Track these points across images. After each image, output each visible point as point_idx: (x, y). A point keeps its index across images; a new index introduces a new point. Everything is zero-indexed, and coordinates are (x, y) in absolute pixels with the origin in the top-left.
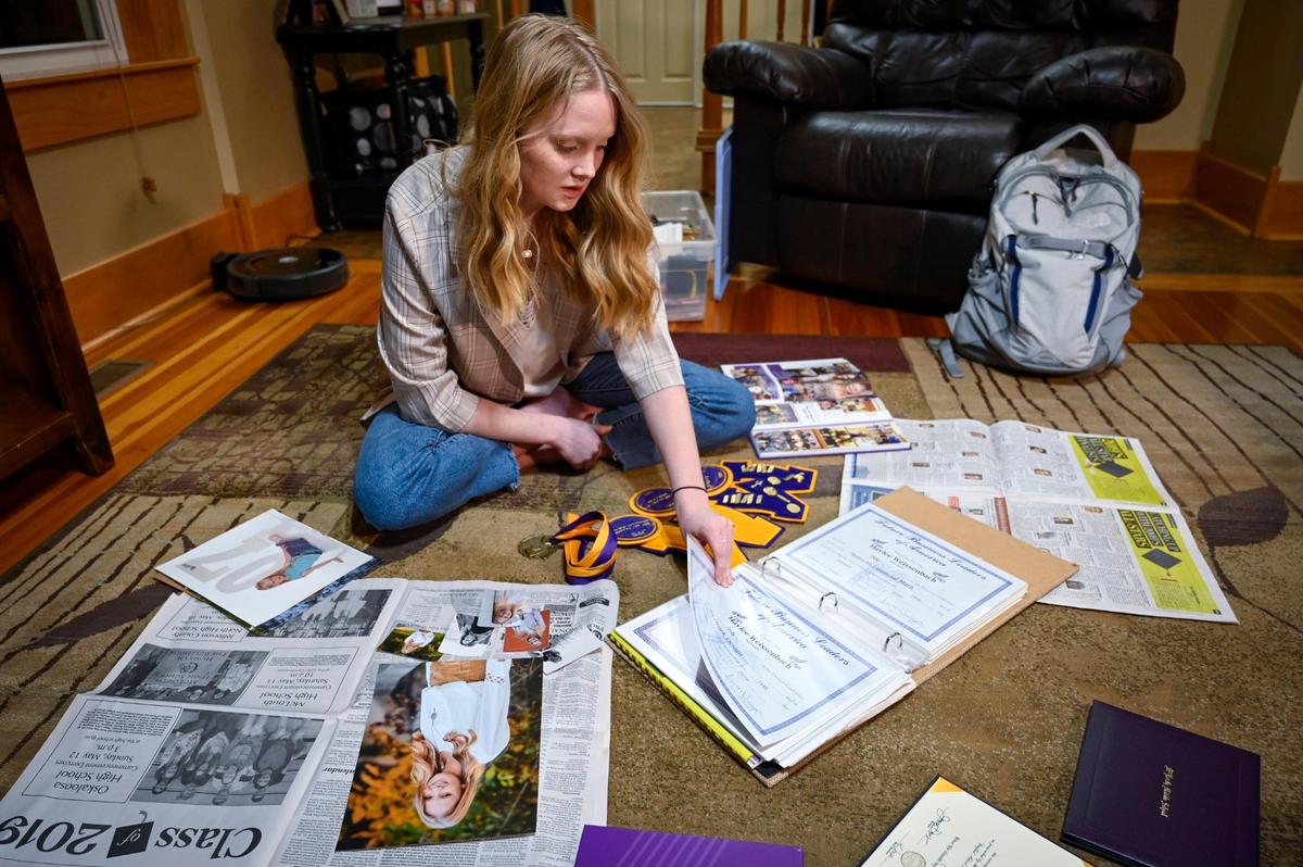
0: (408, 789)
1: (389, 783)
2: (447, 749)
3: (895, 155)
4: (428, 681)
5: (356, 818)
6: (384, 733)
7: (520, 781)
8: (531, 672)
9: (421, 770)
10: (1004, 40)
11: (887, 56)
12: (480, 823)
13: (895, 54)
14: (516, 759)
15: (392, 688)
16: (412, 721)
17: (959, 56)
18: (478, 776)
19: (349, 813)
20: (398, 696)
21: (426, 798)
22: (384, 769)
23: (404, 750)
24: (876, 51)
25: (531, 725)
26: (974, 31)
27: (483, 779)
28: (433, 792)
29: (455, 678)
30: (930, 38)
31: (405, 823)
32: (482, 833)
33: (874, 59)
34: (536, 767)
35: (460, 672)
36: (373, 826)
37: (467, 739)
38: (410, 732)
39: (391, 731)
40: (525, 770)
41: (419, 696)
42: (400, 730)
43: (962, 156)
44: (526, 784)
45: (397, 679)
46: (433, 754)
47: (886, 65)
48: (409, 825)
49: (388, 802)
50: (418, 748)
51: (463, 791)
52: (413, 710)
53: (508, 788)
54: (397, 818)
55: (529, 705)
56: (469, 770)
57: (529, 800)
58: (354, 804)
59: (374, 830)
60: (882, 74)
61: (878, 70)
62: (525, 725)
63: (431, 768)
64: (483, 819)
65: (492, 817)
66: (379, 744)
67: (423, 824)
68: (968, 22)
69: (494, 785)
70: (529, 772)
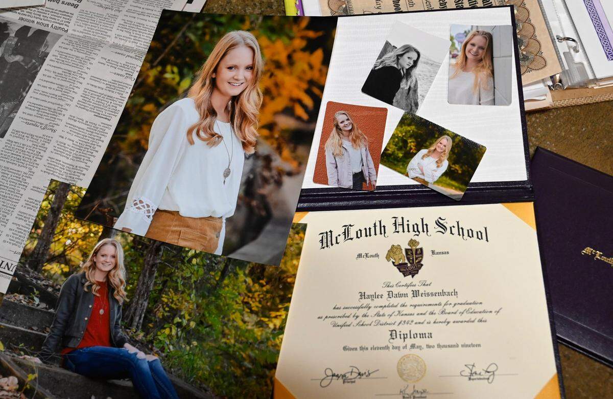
0: (267, 82)
1: (285, 93)
2: (221, 126)
4: (224, 225)
5: (319, 54)
6: (286, 160)
7: (159, 68)
8: (96, 203)
9: (251, 103)
12: (207, 30)
14: (156, 94)
15: (268, 227)
16: (252, 171)
18: (197, 85)
19: (326, 61)
20: (263, 213)
21: (251, 68)
22: (288, 111)
23: (266, 132)
25: (126, 132)
27: (193, 80)
28: (244, 75)
29: (191, 222)
31: (273, 42)
32: (207, 19)
34: (140, 80)
35: (183, 229)
36: (303, 44)
37: (198, 134)
38: (256, 156)
39: (278, 162)
40: (151, 80)
41: (238, 207)
42: (268, 159)
44: (155, 64)
45: (262, 238)
46: (237, 121)
48: (270, 38)
49: (288, 70)
50: (251, 132)
51: (216, 70)
52: (249, 188)
53: (174, 64)
54: (280, 48)
55: (117, 159)
56: (205, 93)
57: (159, 45)
58: (320, 71)
59: (302, 38)
62: (132, 135)
63: (241, 105)
64: (204, 34)
65: (195, 34)
66: (292, 145)
67: (257, 38)
69: (185, 70)
70: (148, 76)
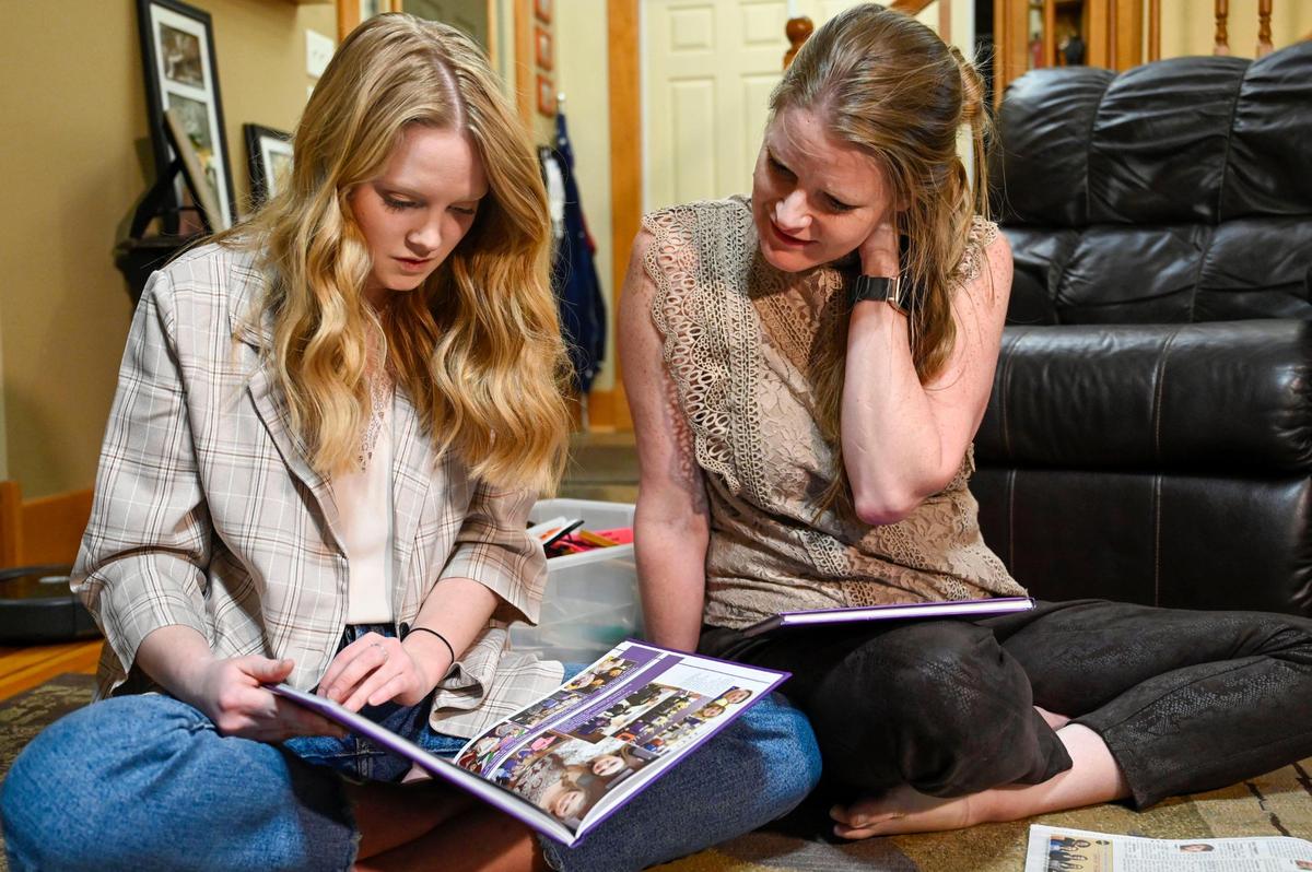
3: (1094, 380)
10: (1269, 232)
11: (1075, 265)
13: (1087, 261)
17: (1195, 257)
24: (1056, 259)
26: (1215, 223)
30: (1143, 237)
33: (1052, 272)
43: (1215, 375)
47: (1072, 279)
60: (1069, 291)
61: (1060, 287)
68: (1204, 210)
